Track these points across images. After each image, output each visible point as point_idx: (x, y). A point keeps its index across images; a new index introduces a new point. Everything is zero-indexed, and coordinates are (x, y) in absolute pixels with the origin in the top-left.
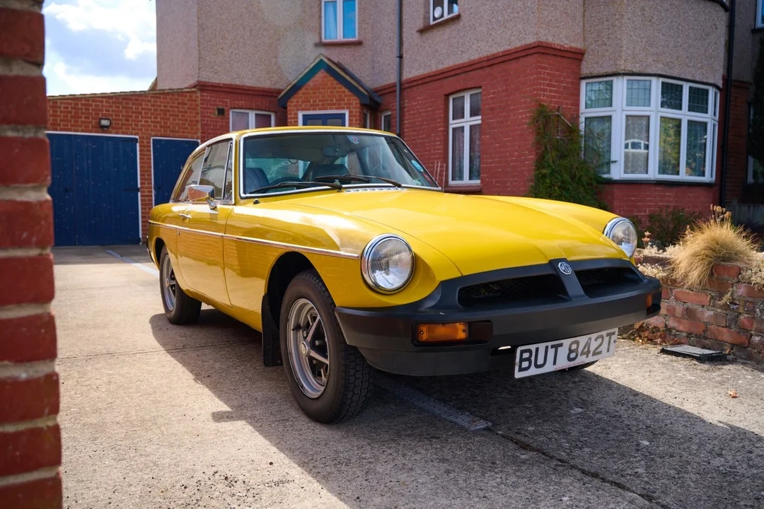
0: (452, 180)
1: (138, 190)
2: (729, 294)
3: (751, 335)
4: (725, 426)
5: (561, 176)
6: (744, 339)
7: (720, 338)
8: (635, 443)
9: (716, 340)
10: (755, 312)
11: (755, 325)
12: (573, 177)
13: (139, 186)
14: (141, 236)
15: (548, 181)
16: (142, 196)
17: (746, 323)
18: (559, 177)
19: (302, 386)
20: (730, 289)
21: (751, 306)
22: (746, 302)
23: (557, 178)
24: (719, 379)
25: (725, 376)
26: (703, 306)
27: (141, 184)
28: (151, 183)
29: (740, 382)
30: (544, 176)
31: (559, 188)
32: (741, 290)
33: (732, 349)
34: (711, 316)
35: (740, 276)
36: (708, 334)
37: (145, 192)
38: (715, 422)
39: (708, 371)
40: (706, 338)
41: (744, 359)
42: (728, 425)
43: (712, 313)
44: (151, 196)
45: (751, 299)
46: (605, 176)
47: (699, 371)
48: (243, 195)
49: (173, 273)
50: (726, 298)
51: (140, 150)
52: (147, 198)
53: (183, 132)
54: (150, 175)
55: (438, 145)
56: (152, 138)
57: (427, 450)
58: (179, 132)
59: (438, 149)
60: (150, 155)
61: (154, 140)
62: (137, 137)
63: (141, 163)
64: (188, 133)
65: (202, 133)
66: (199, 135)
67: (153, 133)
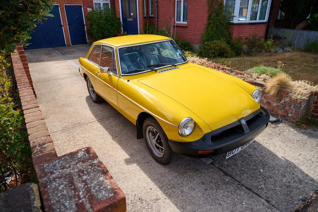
0: (177, 21)
1: (62, 26)
2: (283, 100)
3: (288, 113)
4: (284, 160)
5: (217, 23)
6: (285, 114)
7: (277, 112)
8: (259, 171)
9: (276, 113)
10: (291, 107)
11: (290, 111)
12: (220, 23)
13: (62, 24)
14: (66, 43)
15: (212, 25)
16: (64, 28)
17: (288, 110)
18: (216, 23)
19: (152, 151)
20: (284, 99)
21: (290, 105)
22: (288, 103)
23: (215, 24)
24: (278, 132)
25: (280, 130)
26: (273, 102)
27: (63, 23)
28: (67, 23)
29: (285, 133)
30: (211, 23)
31: (216, 27)
32: (287, 100)
33: (281, 116)
34: (276, 105)
35: (288, 95)
36: (274, 110)
37: (65, 26)
38: (280, 157)
39: (274, 128)
40: (272, 112)
41: (285, 120)
42: (285, 159)
43: (276, 104)
44: (67, 28)
45: (290, 103)
46: (231, 22)
47: (272, 128)
48: (122, 75)
49: (92, 86)
50: (283, 101)
51: (61, 10)
52: (66, 29)
53: (76, 2)
54: (66, 20)
55: (172, 7)
56: (64, 5)
57: (197, 178)
58: (74, 2)
59: (171, 9)
60: (64, 12)
61: (65, 5)
62: (58, 5)
63: (61, 15)
64: (77, 2)
65: (83, 2)
66: (82, 3)
67: (64, 3)
